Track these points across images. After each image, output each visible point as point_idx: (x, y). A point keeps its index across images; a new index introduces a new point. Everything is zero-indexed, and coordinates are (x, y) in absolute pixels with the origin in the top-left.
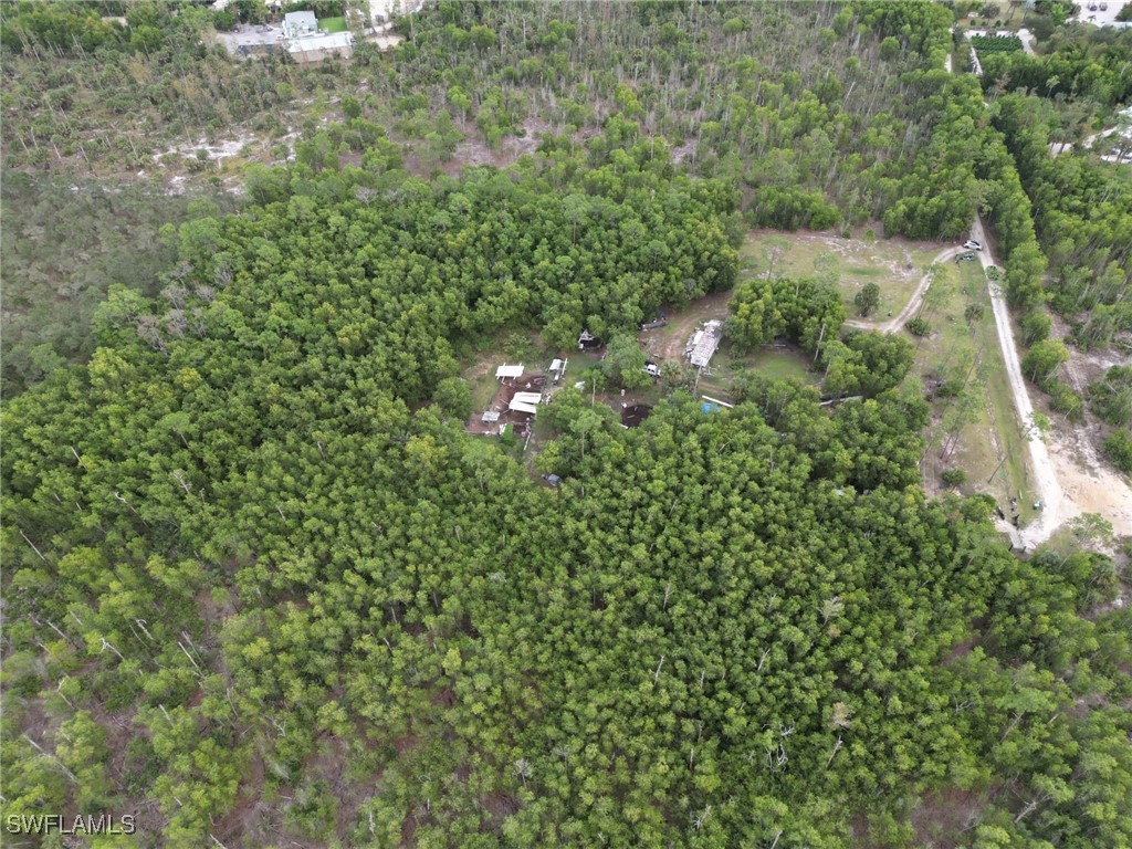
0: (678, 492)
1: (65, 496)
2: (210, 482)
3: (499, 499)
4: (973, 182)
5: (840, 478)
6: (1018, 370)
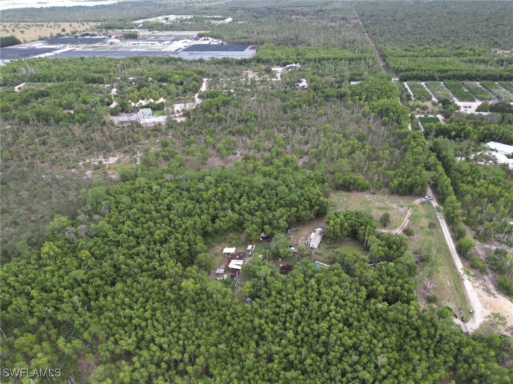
0: (307, 305)
1: (23, 310)
2: (90, 302)
3: (223, 309)
4: (424, 172)
5: (380, 298)
6: (455, 250)
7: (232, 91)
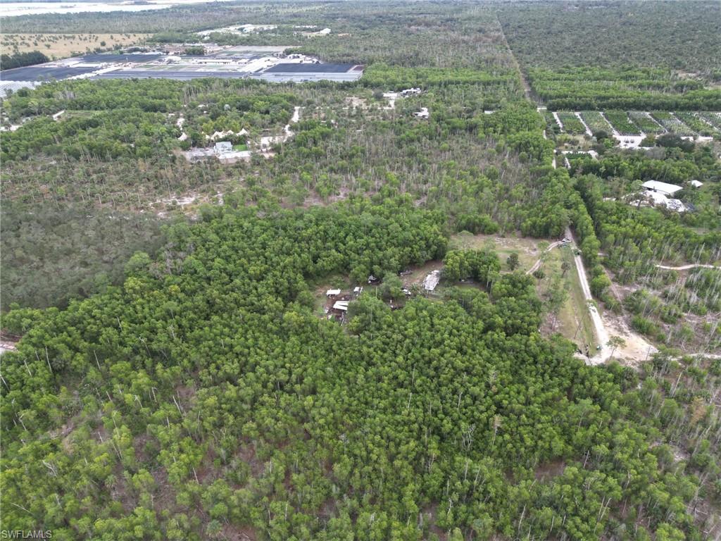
0: (419, 334)
3: (329, 340)
4: (563, 211)
7: (333, 121)
